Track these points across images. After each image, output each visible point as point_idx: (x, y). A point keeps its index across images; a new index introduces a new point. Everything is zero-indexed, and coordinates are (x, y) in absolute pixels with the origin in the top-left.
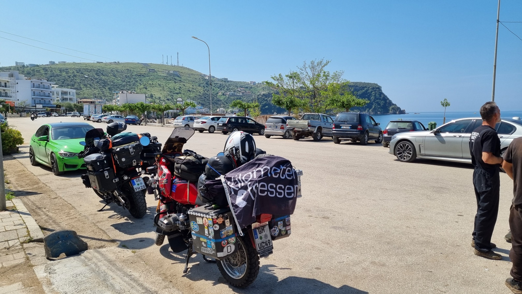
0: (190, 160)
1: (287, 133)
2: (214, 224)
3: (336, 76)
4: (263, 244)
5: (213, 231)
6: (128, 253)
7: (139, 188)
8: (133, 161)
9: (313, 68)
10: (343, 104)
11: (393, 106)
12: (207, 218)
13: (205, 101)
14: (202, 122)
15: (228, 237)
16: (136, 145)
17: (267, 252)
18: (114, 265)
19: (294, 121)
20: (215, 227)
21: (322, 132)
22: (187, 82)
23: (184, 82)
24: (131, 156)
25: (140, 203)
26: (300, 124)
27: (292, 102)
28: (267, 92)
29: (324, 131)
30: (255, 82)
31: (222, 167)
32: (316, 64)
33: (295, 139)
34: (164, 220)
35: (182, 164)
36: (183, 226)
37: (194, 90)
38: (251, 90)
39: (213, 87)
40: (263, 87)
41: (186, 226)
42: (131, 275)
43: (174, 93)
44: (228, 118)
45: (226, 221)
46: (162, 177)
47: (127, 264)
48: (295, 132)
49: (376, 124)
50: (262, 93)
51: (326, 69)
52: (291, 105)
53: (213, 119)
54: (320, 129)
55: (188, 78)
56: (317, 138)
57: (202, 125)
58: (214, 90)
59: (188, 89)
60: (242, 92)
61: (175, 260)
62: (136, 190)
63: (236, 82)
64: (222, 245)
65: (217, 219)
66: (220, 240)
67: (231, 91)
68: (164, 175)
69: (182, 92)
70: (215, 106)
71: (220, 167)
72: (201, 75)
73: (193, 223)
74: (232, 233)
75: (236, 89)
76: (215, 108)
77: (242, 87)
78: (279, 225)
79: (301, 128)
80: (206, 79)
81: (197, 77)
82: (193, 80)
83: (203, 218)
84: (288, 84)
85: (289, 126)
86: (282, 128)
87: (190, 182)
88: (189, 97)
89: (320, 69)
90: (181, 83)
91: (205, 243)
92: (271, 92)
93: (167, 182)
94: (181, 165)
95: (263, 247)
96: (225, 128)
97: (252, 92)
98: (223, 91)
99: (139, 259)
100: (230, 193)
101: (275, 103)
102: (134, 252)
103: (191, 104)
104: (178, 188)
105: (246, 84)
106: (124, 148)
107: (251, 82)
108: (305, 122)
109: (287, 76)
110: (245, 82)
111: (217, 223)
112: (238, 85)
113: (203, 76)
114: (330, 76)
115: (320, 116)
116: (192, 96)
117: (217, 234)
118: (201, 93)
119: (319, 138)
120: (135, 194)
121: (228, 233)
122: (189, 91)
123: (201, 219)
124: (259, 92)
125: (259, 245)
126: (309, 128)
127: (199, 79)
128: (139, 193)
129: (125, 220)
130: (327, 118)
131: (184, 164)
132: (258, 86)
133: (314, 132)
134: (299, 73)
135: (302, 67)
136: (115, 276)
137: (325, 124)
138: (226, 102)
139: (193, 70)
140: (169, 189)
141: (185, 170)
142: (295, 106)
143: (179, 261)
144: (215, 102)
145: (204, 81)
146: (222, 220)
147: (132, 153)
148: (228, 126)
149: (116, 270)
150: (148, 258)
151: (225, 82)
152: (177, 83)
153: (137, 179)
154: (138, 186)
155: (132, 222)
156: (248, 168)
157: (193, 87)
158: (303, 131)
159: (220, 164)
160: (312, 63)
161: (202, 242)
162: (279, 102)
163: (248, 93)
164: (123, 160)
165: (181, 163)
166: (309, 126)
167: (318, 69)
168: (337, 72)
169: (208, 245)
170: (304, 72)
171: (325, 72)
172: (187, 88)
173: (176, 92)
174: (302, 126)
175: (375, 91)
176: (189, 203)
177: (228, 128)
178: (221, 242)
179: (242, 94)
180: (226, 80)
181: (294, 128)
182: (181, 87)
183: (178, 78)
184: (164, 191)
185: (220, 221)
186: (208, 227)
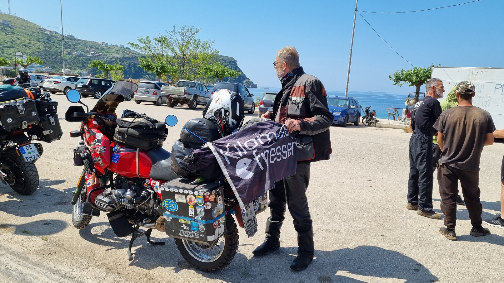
0: (142, 123)
1: (160, 100)
2: (205, 202)
3: (206, 46)
4: (250, 222)
5: (203, 210)
6: (36, 241)
7: (30, 157)
8: (23, 123)
9: (183, 34)
10: (217, 74)
11: (247, 80)
12: (195, 196)
13: (45, 59)
14: (55, 82)
15: (220, 216)
16: (26, 102)
17: (253, 231)
18: (25, 259)
19: (170, 88)
20: (207, 206)
21: (198, 100)
22: (22, 35)
23: (18, 35)
24: (20, 116)
25: (32, 176)
26: (176, 91)
27: (162, 67)
28: (121, 55)
29: (199, 99)
30: (108, 44)
31: (207, 132)
32: (185, 30)
33: (170, 106)
34: (104, 198)
35: (130, 128)
36: (131, 204)
37: (31, 45)
38: (103, 51)
39: (56, 44)
40: (116, 50)
41: (135, 204)
42: (58, 271)
43: (4, 47)
44: (89, 80)
45: (219, 198)
46: (95, 144)
47: (44, 256)
48: (170, 99)
49: (250, 96)
50: (116, 56)
51: (196, 36)
52: (162, 71)
53: (69, 79)
54: (196, 97)
55: (23, 31)
56: (193, 106)
57: (55, 85)
58: (57, 47)
59: (23, 44)
60: (92, 53)
61: (109, 246)
62: (27, 160)
63: (84, 41)
64: (214, 226)
65: (209, 196)
66: (211, 221)
67: (79, 51)
68: (99, 141)
69: (15, 46)
70: (58, 65)
71: (205, 132)
72: (40, 29)
73: (169, 202)
74: (223, 211)
75: (84, 48)
76: (59, 68)
77: (92, 48)
78: (259, 199)
79: (177, 95)
80: (46, 34)
81: (35, 30)
82: (30, 34)
83: (186, 195)
84: (156, 48)
85: (163, 93)
86: (155, 94)
87: (140, 151)
88: (25, 52)
89: (190, 36)
90: (14, 36)
91: (187, 225)
92: (126, 56)
93: (105, 150)
94: (128, 129)
95: (250, 225)
96: (85, 90)
97: (104, 54)
98: (69, 50)
99: (58, 248)
100: (225, 164)
101: (143, 67)
102: (46, 240)
103: (36, 60)
104: (121, 159)
105: (97, 45)
106: (9, 106)
107: (102, 42)
108: (182, 90)
109: (155, 40)
110: (96, 42)
111: (209, 201)
112: (88, 45)
113: (43, 31)
114: (201, 44)
115: (195, 84)
116: (29, 52)
117: (208, 214)
118: (40, 50)
119: (194, 107)
120: (24, 165)
121: (219, 211)
122: (25, 45)
123: (184, 196)
124: (111, 55)
125: (247, 222)
126: (186, 96)
127: (38, 33)
128: (30, 163)
129: (7, 197)
130: (202, 87)
131: (133, 128)
132: (111, 48)
133: (190, 100)
134: (167, 38)
135: (171, 32)
136: (36, 275)
137: (201, 92)
138: (73, 63)
139: (30, 22)
140: (108, 160)
141: (136, 135)
142: (166, 71)
143: (114, 246)
144: (59, 62)
145: (44, 36)
146: (214, 197)
147: (22, 112)
148: (90, 89)
149: (32, 266)
150: (69, 246)
151: (71, 39)
152: (9, 35)
153: (28, 145)
154: (30, 155)
155: (19, 200)
156: (247, 135)
157: (30, 41)
158: (179, 99)
159: (205, 129)
160: (182, 29)
161: (182, 224)
162: (148, 67)
163: (99, 54)
164: (9, 120)
165: (128, 126)
166: (186, 93)
167: (188, 36)
168: (206, 41)
169: (193, 227)
170: (173, 37)
171: (195, 40)
172: (21, 41)
173: (8, 45)
174: (178, 93)
175: (231, 64)
176: (139, 177)
177: (89, 90)
178: (213, 223)
179: (92, 55)
180: (72, 38)
181: (169, 95)
182: (14, 40)
183: (9, 29)
184: (100, 162)
185: (212, 198)
186: (195, 206)
